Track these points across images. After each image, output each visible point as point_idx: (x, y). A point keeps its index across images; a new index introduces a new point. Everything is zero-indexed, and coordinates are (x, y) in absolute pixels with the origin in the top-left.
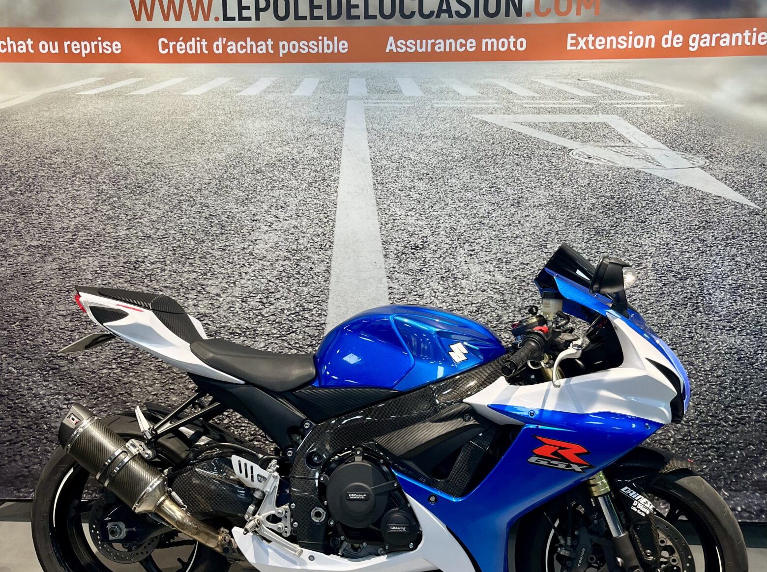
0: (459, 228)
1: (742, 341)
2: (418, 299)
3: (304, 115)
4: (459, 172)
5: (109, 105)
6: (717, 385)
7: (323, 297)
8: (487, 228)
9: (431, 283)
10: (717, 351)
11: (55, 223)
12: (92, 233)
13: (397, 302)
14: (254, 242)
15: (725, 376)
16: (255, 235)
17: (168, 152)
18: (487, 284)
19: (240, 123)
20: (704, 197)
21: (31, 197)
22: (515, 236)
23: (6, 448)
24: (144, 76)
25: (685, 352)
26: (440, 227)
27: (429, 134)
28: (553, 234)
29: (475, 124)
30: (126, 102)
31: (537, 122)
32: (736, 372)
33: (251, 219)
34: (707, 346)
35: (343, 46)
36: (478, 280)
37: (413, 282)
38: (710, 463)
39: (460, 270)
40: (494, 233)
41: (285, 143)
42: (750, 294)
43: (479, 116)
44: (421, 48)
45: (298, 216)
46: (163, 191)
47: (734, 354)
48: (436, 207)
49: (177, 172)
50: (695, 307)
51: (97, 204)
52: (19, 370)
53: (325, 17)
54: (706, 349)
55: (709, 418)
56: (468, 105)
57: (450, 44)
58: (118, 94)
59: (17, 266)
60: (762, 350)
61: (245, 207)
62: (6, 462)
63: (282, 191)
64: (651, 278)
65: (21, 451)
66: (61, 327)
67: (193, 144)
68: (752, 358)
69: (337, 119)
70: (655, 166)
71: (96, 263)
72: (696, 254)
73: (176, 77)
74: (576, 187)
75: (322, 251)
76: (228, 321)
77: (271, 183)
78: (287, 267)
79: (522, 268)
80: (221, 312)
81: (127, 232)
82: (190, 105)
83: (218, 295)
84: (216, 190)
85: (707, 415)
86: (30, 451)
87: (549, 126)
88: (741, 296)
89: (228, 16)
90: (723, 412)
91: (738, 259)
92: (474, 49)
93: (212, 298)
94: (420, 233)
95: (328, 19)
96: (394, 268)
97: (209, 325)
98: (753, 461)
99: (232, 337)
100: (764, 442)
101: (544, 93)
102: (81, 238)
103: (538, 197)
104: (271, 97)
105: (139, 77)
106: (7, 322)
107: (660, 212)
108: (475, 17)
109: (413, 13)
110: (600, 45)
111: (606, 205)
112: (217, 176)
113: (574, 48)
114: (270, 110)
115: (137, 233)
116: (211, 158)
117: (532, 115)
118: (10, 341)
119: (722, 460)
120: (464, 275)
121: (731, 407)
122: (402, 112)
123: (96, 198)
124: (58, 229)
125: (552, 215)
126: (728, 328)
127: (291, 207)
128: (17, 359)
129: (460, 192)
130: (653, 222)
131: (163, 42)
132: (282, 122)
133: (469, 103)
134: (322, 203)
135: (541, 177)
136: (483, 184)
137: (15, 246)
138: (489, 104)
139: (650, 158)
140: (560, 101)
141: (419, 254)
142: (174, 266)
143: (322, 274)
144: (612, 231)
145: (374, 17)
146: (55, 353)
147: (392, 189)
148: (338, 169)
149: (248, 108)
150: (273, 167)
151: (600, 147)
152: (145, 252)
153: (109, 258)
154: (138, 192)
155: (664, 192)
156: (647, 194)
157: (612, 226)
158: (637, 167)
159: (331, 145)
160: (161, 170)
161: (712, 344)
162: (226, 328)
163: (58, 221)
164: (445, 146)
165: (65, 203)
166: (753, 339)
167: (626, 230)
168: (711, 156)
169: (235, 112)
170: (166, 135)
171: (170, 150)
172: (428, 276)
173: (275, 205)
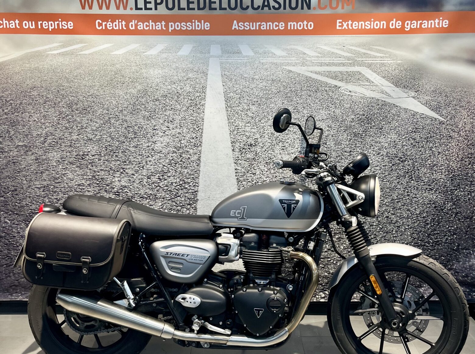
1: (437, 197)
2: (252, 176)
3: (184, 66)
4: (276, 100)
5: (66, 60)
6: (423, 222)
7: (196, 175)
8: (292, 133)
9: (260, 166)
10: (423, 203)
11: (33, 131)
12: (56, 137)
13: (240, 177)
14: (155, 143)
15: (428, 217)
16: (155, 138)
17: (102, 89)
19: (146, 71)
20: (415, 114)
21: (18, 115)
23: (4, 269)
24: (87, 43)
25: (405, 204)
26: (265, 133)
27: (258, 78)
28: (330, 136)
29: (285, 72)
30: (76, 58)
31: (320, 71)
32: (434, 215)
33: (153, 129)
34: (417, 200)
35: (207, 26)
37: (249, 166)
39: (277, 158)
40: (296, 136)
41: (173, 83)
42: (440, 169)
43: (287, 68)
44: (253, 27)
45: (181, 127)
46: (99, 112)
47: (432, 204)
48: (262, 121)
49: (108, 100)
50: (410, 177)
51: (59, 120)
52: (12, 221)
53: (196, 9)
54: (417, 202)
56: (280, 61)
57: (270, 25)
58: (72, 53)
59: (10, 158)
60: (448, 202)
61: (149, 122)
62: (4, 277)
63: (171, 112)
64: (385, 161)
65: (14, 271)
66: (37, 195)
67: (117, 84)
68: (442, 206)
69: (204, 69)
70: (387, 96)
71: (58, 155)
72: (410, 147)
73: (107, 43)
74: (343, 109)
75: (196, 148)
76: (139, 190)
77: (164, 107)
78: (174, 157)
80: (135, 184)
81: (78, 137)
82: (115, 60)
83: (133, 174)
84: (132, 111)
85: (418, 240)
86: (19, 270)
87: (327, 74)
88: (435, 171)
89: (138, 7)
90: (427, 238)
91: (434, 149)
92: (283, 28)
93: (129, 176)
94: (253, 136)
95: (198, 10)
96: (238, 157)
97: (128, 192)
99: (142, 200)
100: (449, 254)
101: (324, 54)
102: (49, 140)
103: (321, 115)
104: (164, 55)
105: (84, 43)
106: (4, 192)
107: (390, 123)
108: (284, 9)
109: (248, 7)
110: (355, 27)
111: (360, 119)
112: (132, 103)
113: (340, 28)
114: (164, 64)
115: (84, 137)
116: (128, 92)
117: (318, 67)
118: (5, 203)
121: (431, 235)
122: (242, 65)
123: (59, 116)
124: (35, 135)
125: (329, 125)
126: (429, 189)
127: (177, 121)
128: (10, 215)
130: (386, 129)
131: (99, 22)
132: (171, 70)
133: (281, 60)
134: (195, 119)
135: (323, 103)
137: (9, 145)
138: (293, 60)
139: (384, 92)
140: (333, 59)
141: (253, 149)
142: (106, 157)
143: (196, 162)
144: (363, 135)
145: (225, 9)
146: (33, 211)
147: (237, 110)
148: (204, 98)
149: (150, 62)
150: (165, 97)
151: (356, 85)
152: (89, 149)
153: (66, 153)
154: (84, 113)
155: (392, 111)
156: (383, 113)
157: (364, 131)
158: (377, 97)
159: (200, 84)
160: (98, 99)
161: (420, 199)
162: (138, 194)
163: (35, 130)
164: (267, 85)
165: (40, 119)
166: (443, 196)
167: (371, 134)
168: (418, 90)
169: (142, 64)
170: (101, 78)
171: (103, 87)
172: (258, 162)
173: (167, 120)
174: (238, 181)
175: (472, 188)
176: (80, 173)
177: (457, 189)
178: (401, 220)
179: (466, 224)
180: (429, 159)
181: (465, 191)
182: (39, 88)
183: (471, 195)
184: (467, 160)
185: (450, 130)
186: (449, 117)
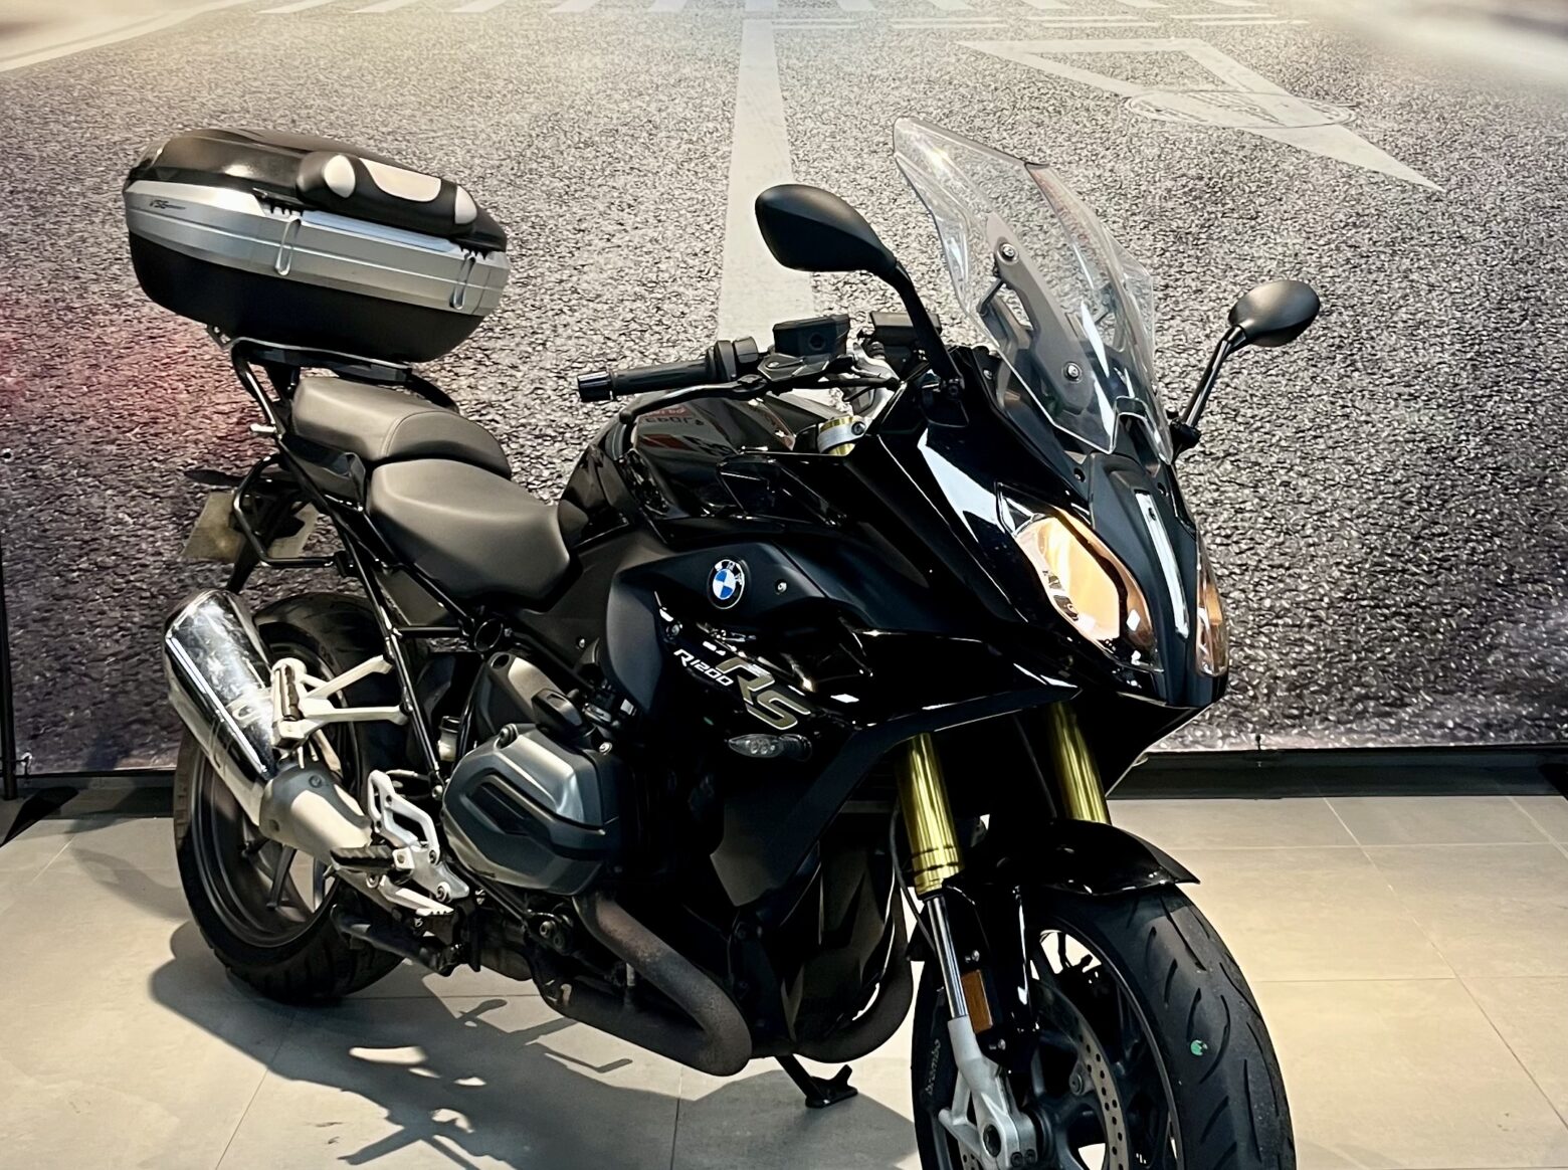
1: (1432, 419)
3: (668, 46)
5: (320, 31)
6: (1396, 498)
10: (1391, 438)
14: (579, 270)
15: (1408, 481)
16: (581, 257)
17: (424, 113)
19: (556, 60)
20: (1351, 173)
23: (107, 669)
25: (1337, 442)
26: (909, 234)
27: (887, 75)
29: (964, 57)
30: (351, 26)
31: (1068, 51)
32: (1427, 475)
33: (575, 229)
34: (1373, 430)
38: (1395, 644)
39: (946, 309)
41: (635, 94)
42: (1438, 336)
43: (970, 44)
45: (659, 221)
47: (1420, 441)
48: (901, 202)
49: (441, 148)
50: (1348, 362)
52: (137, 518)
54: (1372, 435)
55: (1387, 558)
56: (950, 26)
58: (338, 11)
59: (140, 322)
60: (1467, 434)
61: (565, 208)
62: (106, 696)
63: (629, 177)
65: (137, 673)
66: (220, 435)
67: (471, 99)
68: (1452, 449)
69: (726, 52)
70: (1267, 122)
72: (1344, 271)
74: (1137, 160)
75: (702, 283)
76: (532, 414)
77: (610, 163)
78: (639, 313)
80: (519, 396)
82: (466, 31)
83: (514, 367)
84: (512, 178)
85: (1383, 553)
86: (155, 671)
87: (1088, 60)
88: (1424, 341)
90: (1411, 547)
91: (1415, 276)
93: (503, 373)
96: (830, 310)
97: (497, 422)
98: (1471, 637)
99: (539, 444)
100: (1485, 600)
101: (1077, 4)
103: (1075, 179)
104: (610, 15)
106: (118, 427)
107: (1280, 200)
111: (1191, 190)
112: (513, 154)
114: (609, 37)
116: (503, 121)
117: (1060, 41)
118: (121, 465)
119: (1418, 637)
121: (1423, 538)
122: (839, 38)
126: (1406, 397)
127: (646, 204)
128: (133, 498)
130: (1270, 218)
132: (629, 58)
133: (953, 23)
134: (701, 198)
135: (1079, 145)
138: (987, 23)
139: (1259, 110)
140: (1106, 17)
141: (875, 284)
143: (702, 326)
144: (1203, 236)
147: (825, 170)
148: (729, 137)
149: (570, 35)
150: (613, 136)
151: (1176, 93)
155: (1284, 166)
156: (1257, 170)
157: (1202, 226)
158: (1238, 126)
159: (715, 96)
160: (412, 145)
161: (1381, 426)
162: (529, 427)
164: (914, 95)
166: (1450, 416)
167: (1225, 233)
168: (1359, 104)
169: (546, 41)
170: (422, 83)
171: (429, 108)
173: (617, 203)
175: (1538, 391)
177: (1491, 396)
178: (1330, 494)
179: (1527, 503)
180: (1401, 307)
181: (1518, 401)
182: (236, 115)
183: (1535, 413)
184: (1515, 306)
185: (1459, 219)
186: (1454, 180)
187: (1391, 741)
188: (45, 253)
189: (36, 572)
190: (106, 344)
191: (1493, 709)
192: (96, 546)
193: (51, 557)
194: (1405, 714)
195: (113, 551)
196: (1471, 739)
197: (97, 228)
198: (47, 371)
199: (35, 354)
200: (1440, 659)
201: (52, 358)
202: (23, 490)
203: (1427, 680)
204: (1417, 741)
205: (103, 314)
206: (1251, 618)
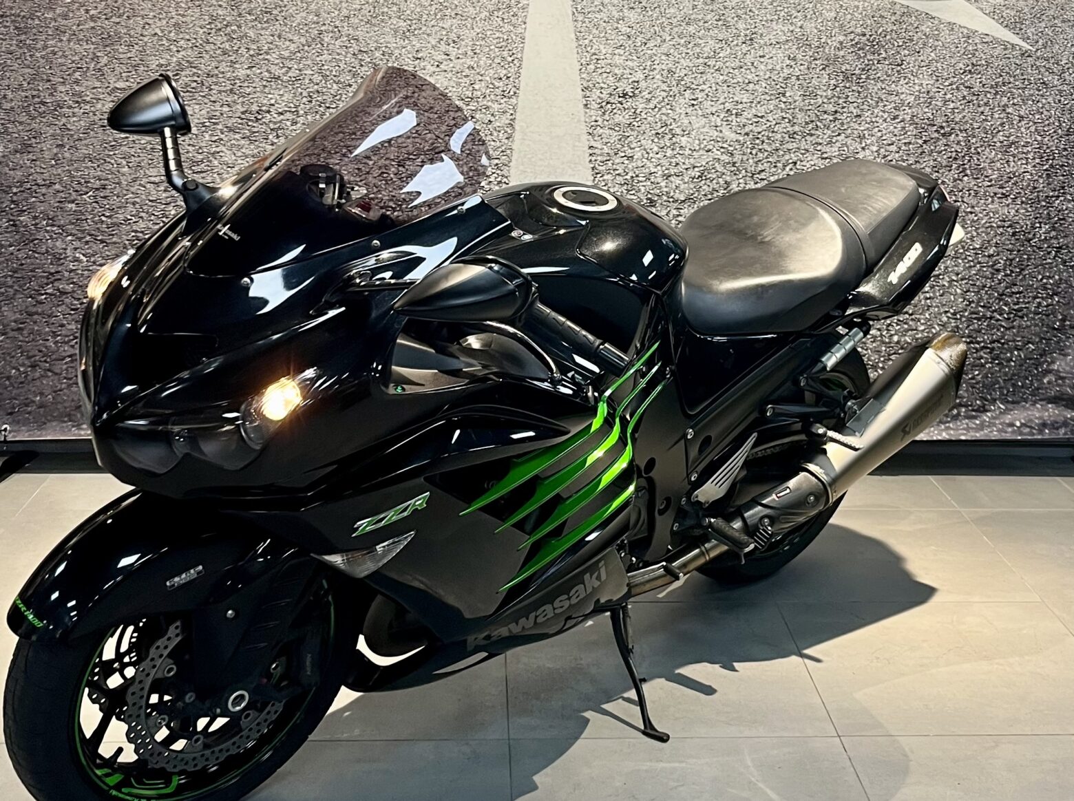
0: (678, 69)
2: (626, 162)
6: (989, 267)
7: (504, 160)
8: (713, 71)
9: (642, 142)
10: (988, 225)
11: (150, 58)
12: (199, 72)
13: (599, 165)
15: (998, 255)
18: (712, 142)
20: (969, 35)
21: (118, 23)
22: (747, 81)
23: (65, 366)
26: (655, 69)
28: (794, 78)
32: (1011, 251)
33: (414, 57)
34: (976, 218)
36: (702, 137)
37: (620, 140)
38: (982, 369)
39: (679, 124)
40: (721, 77)
42: (1024, 153)
45: (475, 53)
46: (298, 19)
47: (1008, 227)
48: (650, 44)
50: (961, 170)
51: (209, 34)
52: (90, 257)
54: (975, 222)
55: (980, 309)
59: (95, 115)
60: (1040, 223)
61: (407, 41)
62: (63, 386)
63: (454, 21)
64: (909, 133)
66: (151, 199)
71: (203, 112)
72: (961, 105)
74: (820, 21)
75: (505, 99)
77: (441, 10)
79: (757, 122)
81: (248, 72)
84: (369, 18)
85: (978, 305)
88: (1014, 156)
90: (997, 301)
91: (1010, 110)
94: (630, 76)
96: (596, 121)
98: (1033, 364)
100: (1045, 339)
102: (185, 78)
103: (775, 33)
106: (77, 191)
107: (919, 52)
111: (856, 43)
115: (261, 73)
118: (78, 219)
119: (997, 364)
120: (684, 131)
121: (1006, 295)
123: (208, 27)
124: (154, 66)
125: (792, 56)
126: (1000, 195)
127: (466, 41)
128: (87, 243)
129: (680, 25)
130: (911, 65)
134: (505, 37)
135: (779, 8)
136: (709, 17)
137: (94, 88)
141: (629, 104)
142: (308, 117)
143: (504, 130)
144: (864, 77)
146: (141, 235)
147: (596, 20)
152: (271, 99)
153: (221, 106)
154: (265, 20)
155: (923, 28)
156: (903, 30)
157: (863, 70)
161: (981, 215)
163: (155, 56)
165: (166, 32)
166: (1030, 209)
167: (879, 75)
172: (639, 132)
173: (445, 39)
174: (596, 172)
176: (248, 152)
177: (1058, 197)
180: (999, 131)
185: (1043, 70)
186: (1041, 42)
187: (978, 435)
188: (25, 62)
189: (14, 294)
190: (69, 130)
191: (1047, 414)
192: (59, 277)
193: (26, 284)
194: (986, 417)
195: (71, 281)
196: (1034, 434)
197: (65, 44)
198: (26, 148)
199: (17, 136)
200: (1012, 379)
201: (30, 139)
202: (6, 235)
203: (1002, 393)
204: (995, 435)
205: (68, 108)
206: (884, 348)
